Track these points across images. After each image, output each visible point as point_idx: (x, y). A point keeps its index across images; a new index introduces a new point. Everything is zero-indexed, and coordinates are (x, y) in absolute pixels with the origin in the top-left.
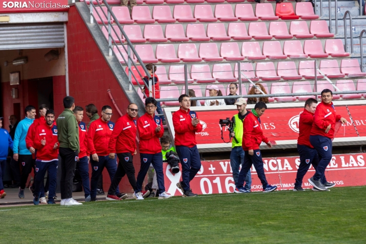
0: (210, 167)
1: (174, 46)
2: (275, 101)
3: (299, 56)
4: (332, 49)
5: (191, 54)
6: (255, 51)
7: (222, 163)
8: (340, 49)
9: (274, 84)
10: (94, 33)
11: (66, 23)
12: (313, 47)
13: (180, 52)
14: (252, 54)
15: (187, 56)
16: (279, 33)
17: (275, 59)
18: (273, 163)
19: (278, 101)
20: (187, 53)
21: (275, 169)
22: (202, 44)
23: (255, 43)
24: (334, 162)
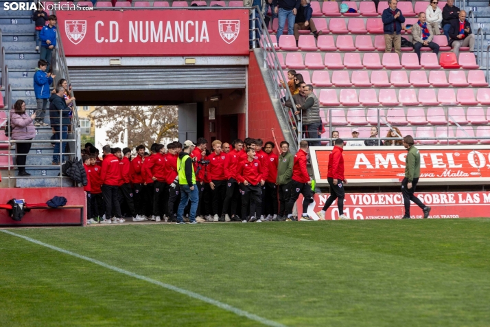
2: (418, 144)
3: (451, 103)
4: (484, 98)
5: (351, 99)
6: (411, 98)
7: (352, 196)
9: (419, 128)
10: (265, 77)
11: (248, 66)
13: (341, 97)
14: (408, 101)
15: (347, 101)
17: (427, 106)
19: (421, 144)
20: (348, 97)
22: (363, 90)
23: (411, 90)
24: (452, 198)
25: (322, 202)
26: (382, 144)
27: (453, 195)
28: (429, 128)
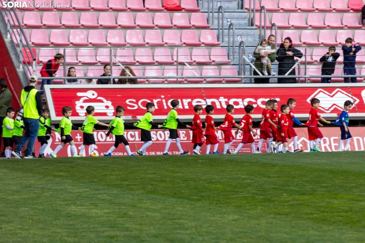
0: (77, 136)
1: (67, 31)
2: (147, 82)
3: (175, 44)
4: (207, 39)
5: (80, 39)
6: (137, 38)
8: (213, 38)
9: (148, 67)
12: (189, 36)
13: (71, 37)
14: (135, 41)
15: (77, 41)
16: (162, 23)
17: (154, 46)
18: (131, 135)
19: (149, 83)
20: (77, 38)
21: (133, 139)
22: (91, 31)
23: (138, 30)
24: (184, 135)
25: (59, 139)
26: (114, 83)
27: (184, 132)
28: (156, 67)
